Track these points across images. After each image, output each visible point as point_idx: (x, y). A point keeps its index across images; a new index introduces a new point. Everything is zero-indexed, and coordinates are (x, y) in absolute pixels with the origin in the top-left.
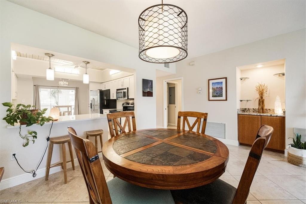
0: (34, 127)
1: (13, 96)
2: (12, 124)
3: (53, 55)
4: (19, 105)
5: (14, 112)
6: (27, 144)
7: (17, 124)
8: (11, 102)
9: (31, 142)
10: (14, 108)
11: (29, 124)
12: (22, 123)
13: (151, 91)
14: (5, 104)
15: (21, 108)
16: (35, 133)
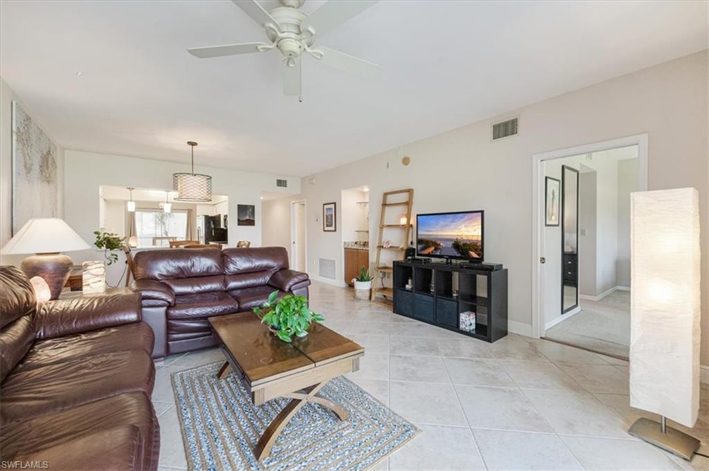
0: (116, 251)
1: (101, 226)
2: (100, 247)
3: (133, 189)
4: (105, 234)
5: (101, 239)
6: (111, 263)
7: (104, 248)
8: (100, 231)
9: (113, 262)
10: (101, 235)
11: (112, 249)
12: (107, 247)
13: (252, 219)
14: (96, 233)
15: (106, 236)
16: (116, 255)
